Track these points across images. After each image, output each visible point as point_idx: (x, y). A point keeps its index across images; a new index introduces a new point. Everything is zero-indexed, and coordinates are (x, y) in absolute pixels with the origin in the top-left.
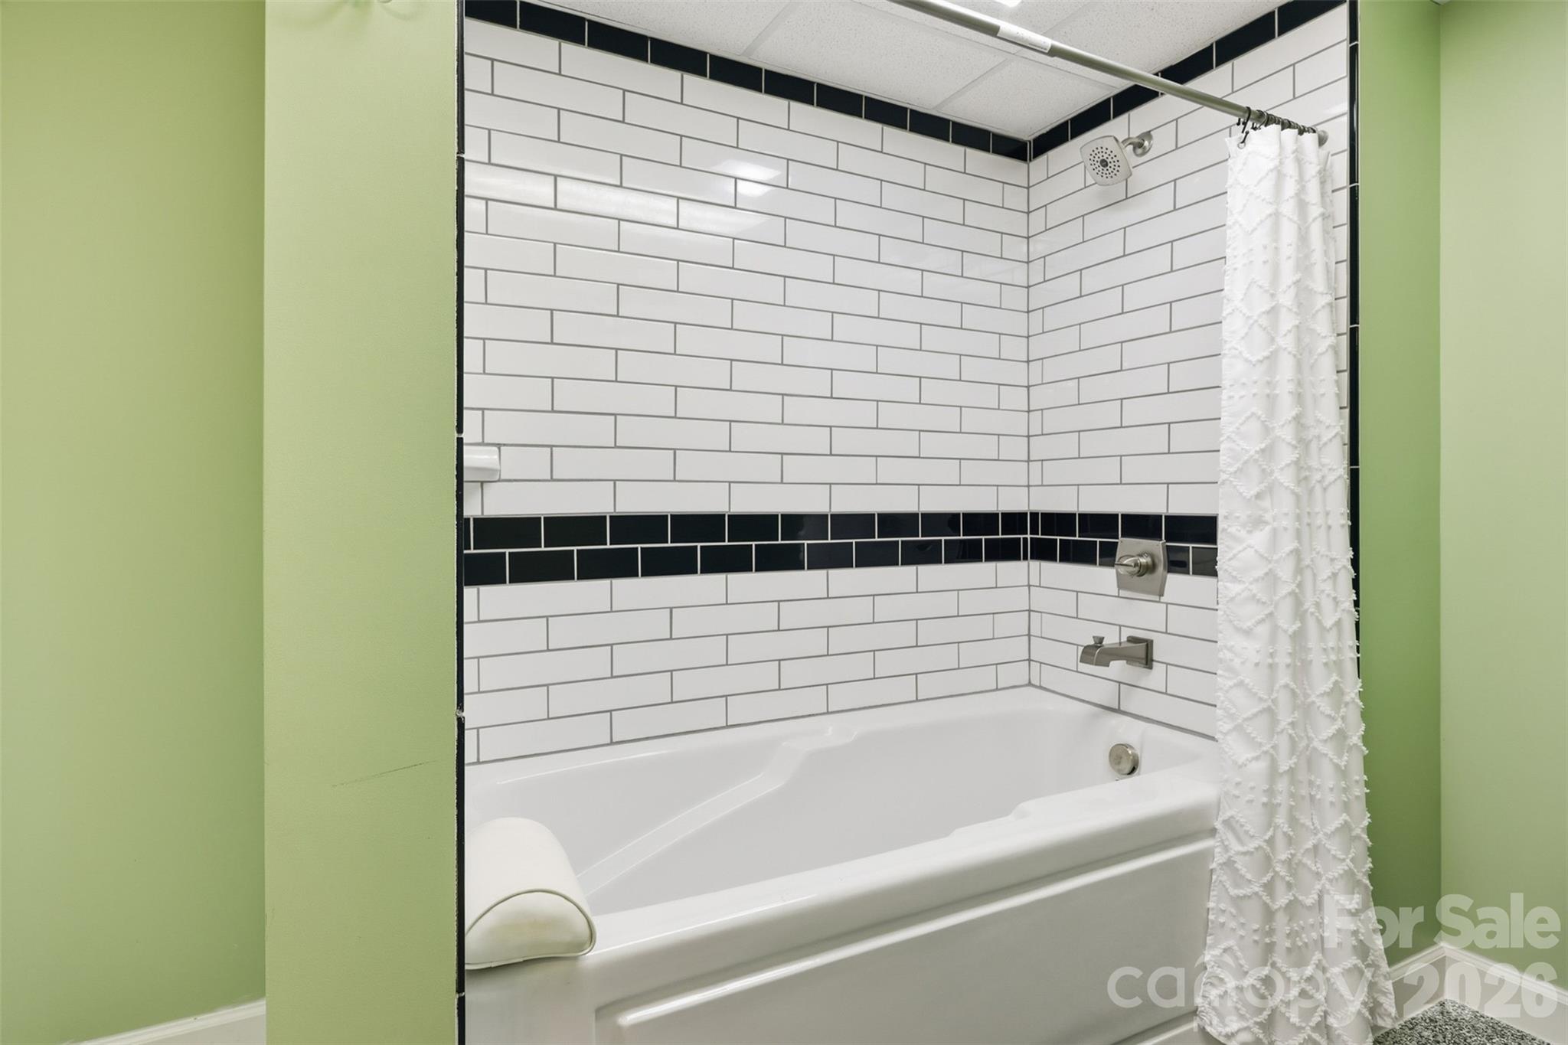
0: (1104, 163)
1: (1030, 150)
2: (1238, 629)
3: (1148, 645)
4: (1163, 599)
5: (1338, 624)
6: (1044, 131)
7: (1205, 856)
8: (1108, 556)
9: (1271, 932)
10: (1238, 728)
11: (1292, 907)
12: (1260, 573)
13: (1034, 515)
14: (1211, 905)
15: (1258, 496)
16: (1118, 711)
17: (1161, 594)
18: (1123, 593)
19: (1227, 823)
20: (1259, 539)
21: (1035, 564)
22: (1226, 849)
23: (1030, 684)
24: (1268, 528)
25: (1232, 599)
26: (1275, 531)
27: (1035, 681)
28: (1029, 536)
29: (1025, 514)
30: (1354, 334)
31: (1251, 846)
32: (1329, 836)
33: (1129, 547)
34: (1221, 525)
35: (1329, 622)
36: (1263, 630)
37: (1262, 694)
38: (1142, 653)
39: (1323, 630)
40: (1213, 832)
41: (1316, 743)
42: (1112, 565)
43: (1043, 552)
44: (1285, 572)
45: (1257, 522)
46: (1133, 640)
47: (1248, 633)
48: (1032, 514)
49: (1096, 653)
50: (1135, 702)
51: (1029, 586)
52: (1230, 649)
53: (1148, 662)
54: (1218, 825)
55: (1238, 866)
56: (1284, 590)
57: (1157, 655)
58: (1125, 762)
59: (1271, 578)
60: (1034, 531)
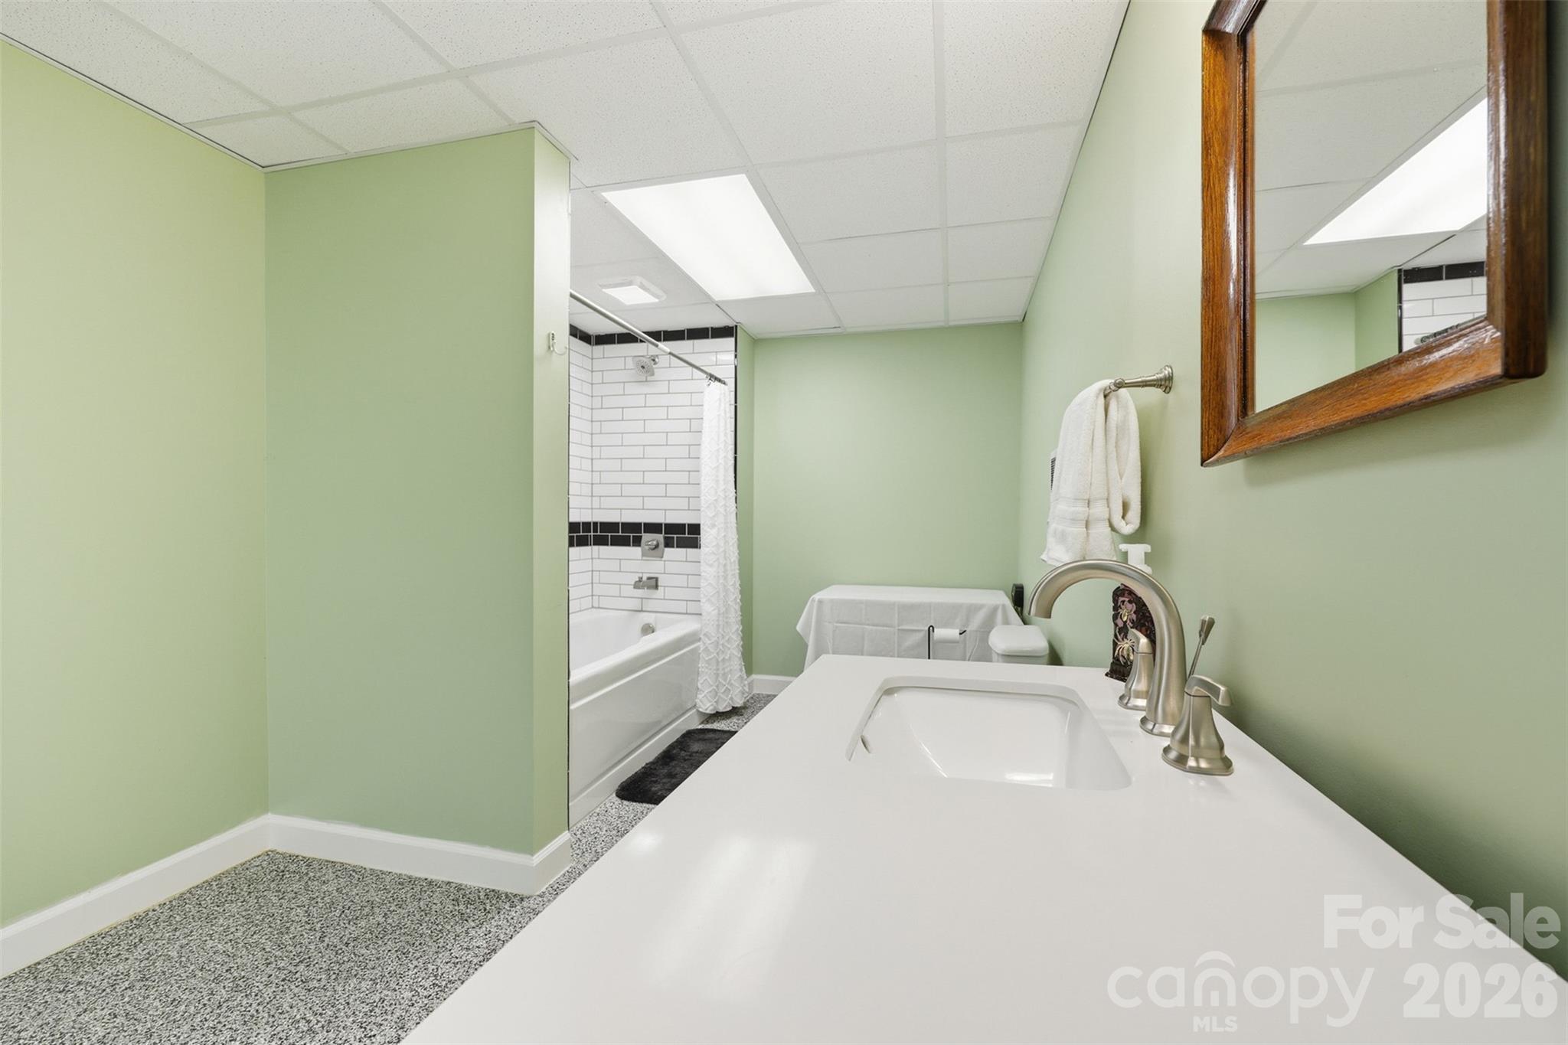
0: (643, 367)
1: (593, 340)
2: (708, 564)
3: (657, 579)
4: (663, 559)
5: (734, 561)
6: (602, 334)
7: (697, 648)
8: (637, 542)
9: (718, 670)
10: (709, 600)
11: (724, 659)
12: (714, 544)
13: (595, 524)
14: (700, 665)
15: (714, 516)
16: (642, 611)
17: (662, 557)
18: (644, 558)
19: (705, 635)
20: (714, 531)
21: (596, 548)
22: (704, 644)
23: (593, 607)
24: (716, 528)
25: (706, 554)
26: (719, 529)
27: (596, 605)
28: (592, 534)
29: (590, 523)
30: (736, 458)
31: (713, 640)
32: (733, 634)
33: (647, 537)
34: (702, 527)
35: (732, 560)
36: (716, 564)
37: (716, 587)
38: (653, 583)
39: (731, 563)
40: (699, 640)
41: (729, 602)
42: (639, 545)
43: (600, 541)
44: (722, 544)
45: (714, 526)
46: (649, 578)
47: (711, 566)
48: (594, 523)
49: (639, 584)
50: (650, 605)
51: (592, 559)
52: (705, 572)
53: (656, 587)
54: (702, 636)
55: (710, 648)
56: (721, 550)
57: (659, 584)
58: (648, 629)
59: (718, 545)
60: (595, 531)
